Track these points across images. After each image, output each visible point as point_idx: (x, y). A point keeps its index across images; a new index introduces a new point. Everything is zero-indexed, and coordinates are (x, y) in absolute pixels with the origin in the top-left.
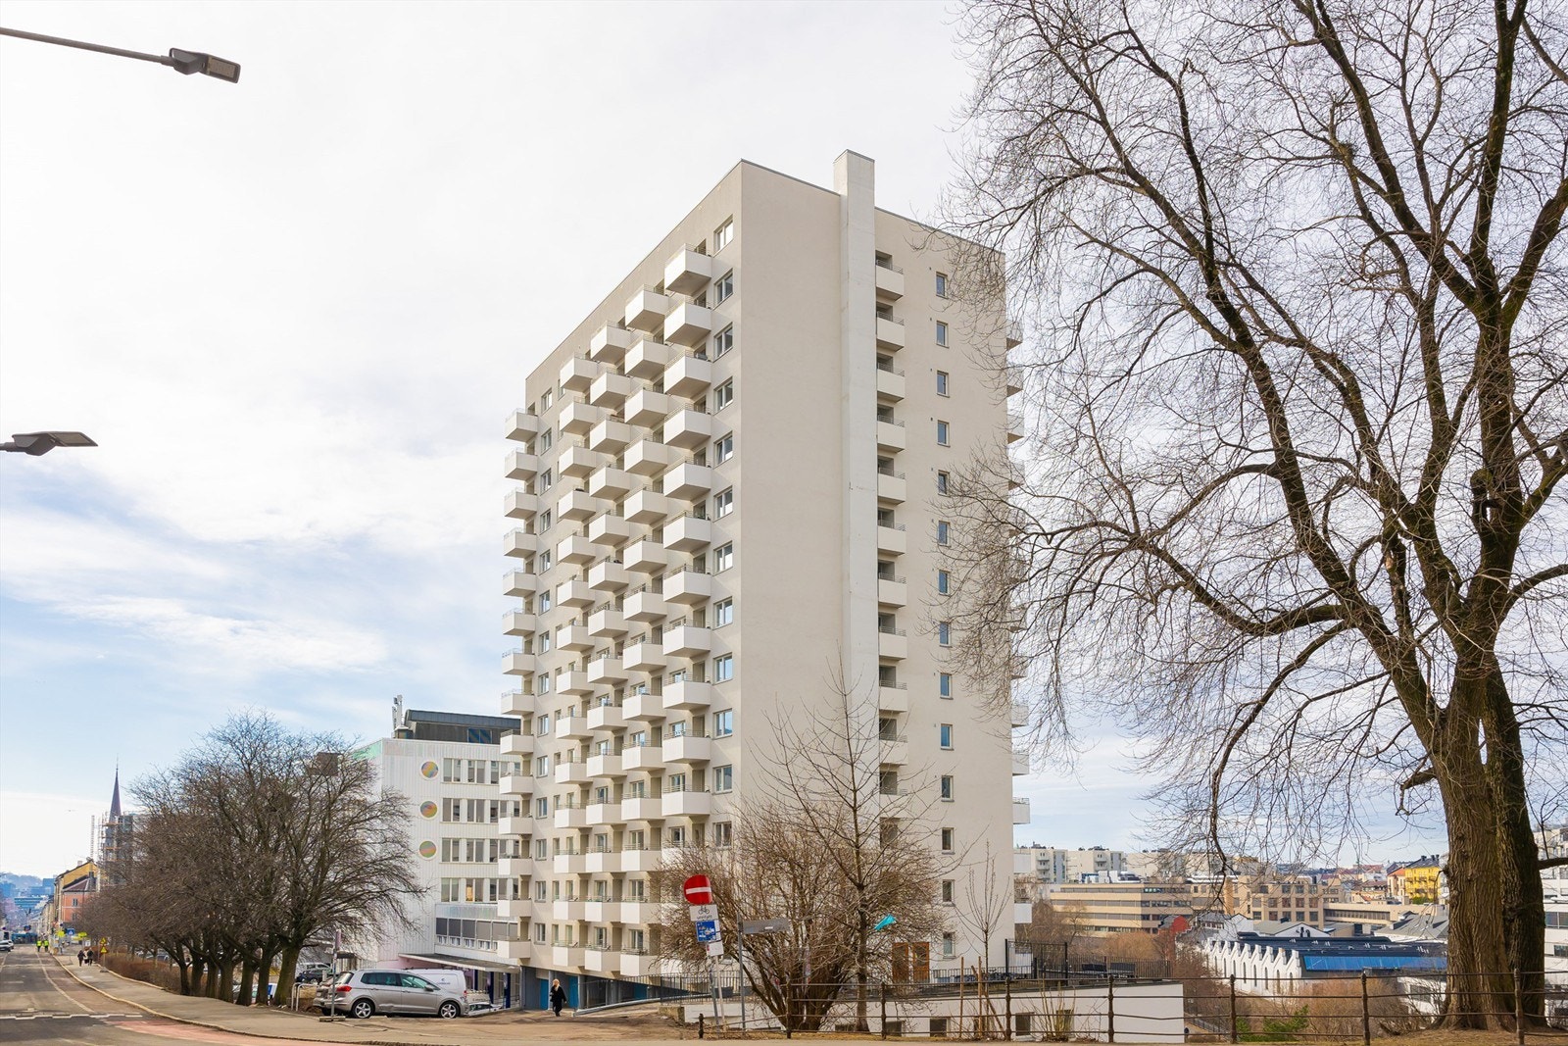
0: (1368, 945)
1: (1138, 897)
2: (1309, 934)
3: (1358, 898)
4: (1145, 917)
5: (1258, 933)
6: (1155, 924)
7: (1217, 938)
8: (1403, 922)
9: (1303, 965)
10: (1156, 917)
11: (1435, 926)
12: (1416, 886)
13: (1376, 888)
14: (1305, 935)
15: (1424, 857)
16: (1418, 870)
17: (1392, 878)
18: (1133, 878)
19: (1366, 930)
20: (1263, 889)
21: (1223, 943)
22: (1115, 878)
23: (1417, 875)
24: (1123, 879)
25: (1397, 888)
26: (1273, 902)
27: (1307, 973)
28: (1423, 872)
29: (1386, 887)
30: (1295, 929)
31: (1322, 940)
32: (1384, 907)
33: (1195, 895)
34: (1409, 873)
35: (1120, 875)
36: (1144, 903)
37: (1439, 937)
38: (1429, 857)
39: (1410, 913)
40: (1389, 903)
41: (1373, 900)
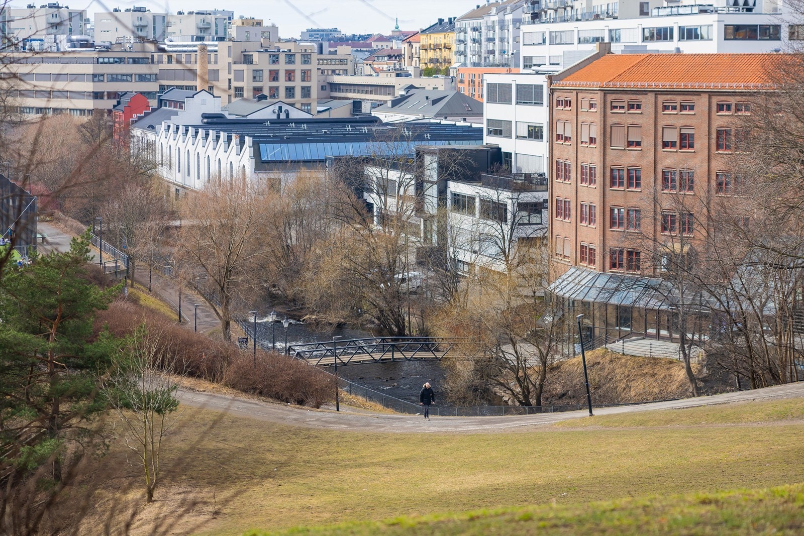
0: (349, 128)
1: (89, 69)
2: (288, 115)
3: (368, 70)
4: (97, 95)
5: (226, 114)
6: (108, 104)
7: (174, 121)
8: (403, 98)
9: (257, 154)
10: (112, 95)
11: (435, 102)
12: (431, 54)
13: (390, 57)
14: (283, 116)
15: (441, 21)
16: (433, 36)
17: (406, 45)
18: (86, 44)
19: (366, 108)
20: (247, 59)
21: (178, 128)
22: (65, 46)
23: (432, 42)
24: (74, 46)
25: (411, 58)
26: (257, 75)
27: (261, 164)
28: (438, 38)
29: (400, 56)
30: (272, 108)
31: (299, 122)
32: (391, 80)
33: (161, 66)
34: (424, 40)
35: (70, 41)
36: (95, 77)
37: (438, 115)
38: (446, 20)
39: (412, 87)
40: (398, 75)
41: (383, 71)
